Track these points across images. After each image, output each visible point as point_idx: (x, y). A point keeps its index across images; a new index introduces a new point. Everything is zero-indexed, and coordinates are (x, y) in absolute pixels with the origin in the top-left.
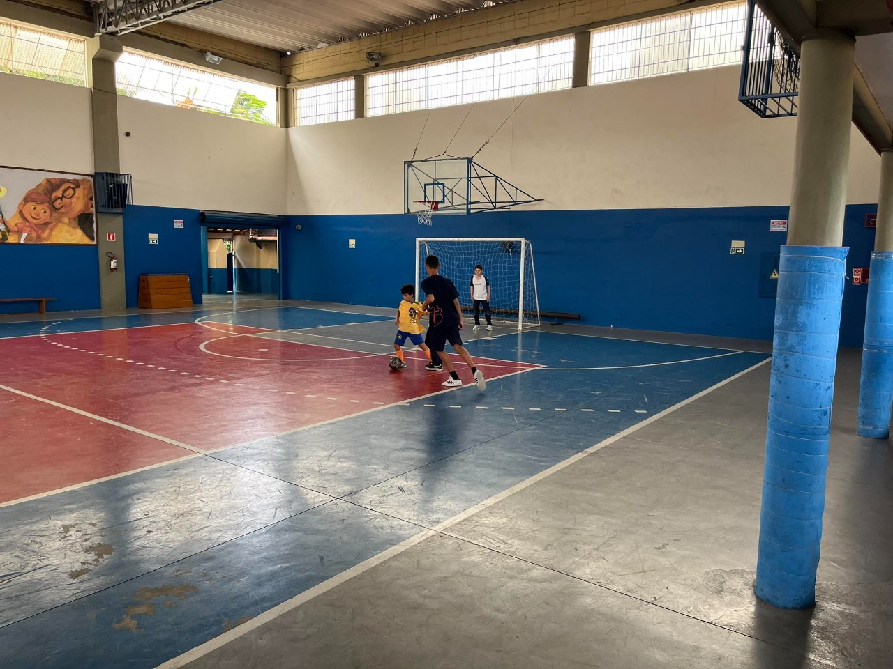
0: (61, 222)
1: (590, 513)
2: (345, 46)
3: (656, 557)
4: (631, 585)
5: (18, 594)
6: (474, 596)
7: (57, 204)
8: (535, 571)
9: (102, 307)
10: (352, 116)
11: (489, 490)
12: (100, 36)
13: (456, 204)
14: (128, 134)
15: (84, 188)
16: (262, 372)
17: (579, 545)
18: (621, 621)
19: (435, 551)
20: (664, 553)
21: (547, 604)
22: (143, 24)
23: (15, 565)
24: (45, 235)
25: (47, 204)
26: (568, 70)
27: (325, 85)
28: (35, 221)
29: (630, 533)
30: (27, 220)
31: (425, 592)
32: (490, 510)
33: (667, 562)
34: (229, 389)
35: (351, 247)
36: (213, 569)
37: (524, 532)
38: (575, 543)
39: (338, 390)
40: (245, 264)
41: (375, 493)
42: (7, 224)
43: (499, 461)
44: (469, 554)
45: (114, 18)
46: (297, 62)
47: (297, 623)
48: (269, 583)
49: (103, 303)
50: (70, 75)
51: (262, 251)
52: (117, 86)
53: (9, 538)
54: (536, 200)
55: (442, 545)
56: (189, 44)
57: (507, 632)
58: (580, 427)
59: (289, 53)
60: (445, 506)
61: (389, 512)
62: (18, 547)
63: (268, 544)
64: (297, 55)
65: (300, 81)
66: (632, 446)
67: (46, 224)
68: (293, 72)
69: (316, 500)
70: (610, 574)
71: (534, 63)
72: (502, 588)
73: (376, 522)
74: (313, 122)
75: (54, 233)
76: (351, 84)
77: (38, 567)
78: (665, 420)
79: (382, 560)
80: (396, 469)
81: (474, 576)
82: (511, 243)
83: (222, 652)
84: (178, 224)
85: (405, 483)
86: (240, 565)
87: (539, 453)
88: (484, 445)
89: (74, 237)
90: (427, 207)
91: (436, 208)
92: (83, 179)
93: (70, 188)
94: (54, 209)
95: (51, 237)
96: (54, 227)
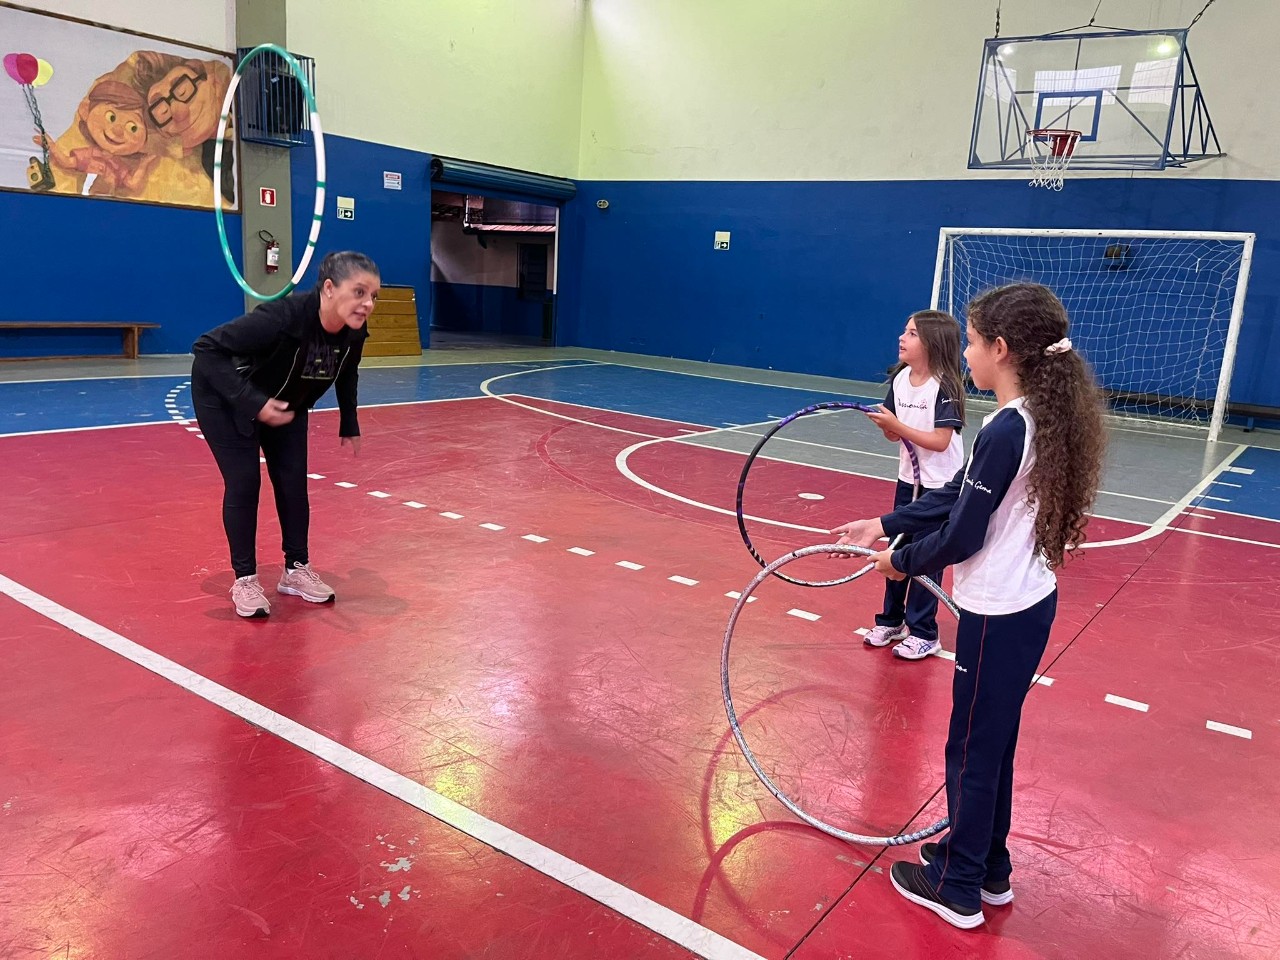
0: (165, 153)
7: (160, 112)
15: (214, 83)
24: (133, 182)
28: (113, 148)
30: (95, 143)
40: (452, 276)
42: (52, 150)
54: (1219, 155)
67: (138, 156)
92: (214, 62)
93: (187, 79)
94: (153, 123)
95: (148, 188)
96: (153, 164)
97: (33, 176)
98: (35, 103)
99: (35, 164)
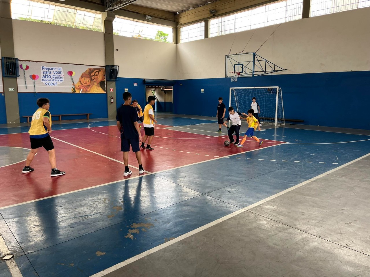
0: (94, 85)
1: (314, 207)
2: (201, 8)
3: (346, 228)
4: (335, 239)
5: (89, 223)
6: (264, 238)
7: (93, 78)
8: (290, 229)
9: (109, 117)
10: (203, 37)
11: (267, 194)
12: (107, 11)
13: (248, 73)
14: (117, 50)
15: (102, 72)
16: (169, 143)
17: (310, 220)
18: (332, 254)
19: (246, 218)
20: (350, 226)
21: (297, 244)
22: (123, 5)
23: (88, 212)
24: (88, 90)
25: (89, 78)
26: (300, 11)
27: (192, 25)
28: (85, 85)
29: (334, 216)
30: (82, 84)
31: (243, 234)
32: (268, 203)
33: (352, 230)
34: (158, 149)
35: (202, 92)
36: (159, 218)
37: (284, 213)
38: (308, 219)
39: (199, 151)
40: (160, 100)
41: (218, 193)
42: (75, 86)
43: (270, 182)
44: (261, 220)
45: (112, 4)
46: (181, 16)
47: (192, 242)
48: (180, 225)
49: (109, 115)
50: (96, 28)
51: (166, 95)
52: (114, 31)
53: (85, 202)
54: (283, 70)
55: (248, 216)
56: (139, 12)
57: (280, 254)
58: (306, 169)
59: (178, 13)
60: (248, 200)
61: (225, 201)
62: (88, 206)
63: (178, 210)
64: (181, 14)
65: (182, 24)
66: (332, 179)
67: (89, 85)
68: (180, 21)
69: (195, 194)
70: (325, 233)
71: (284, 9)
72: (276, 235)
73: (220, 204)
74: (187, 41)
75: (92, 89)
76: (203, 24)
77: (96, 213)
78: (347, 167)
79: (224, 220)
80: (226, 183)
81: (264, 229)
82: (272, 89)
83: (165, 250)
84: (135, 85)
85: (231, 190)
86: (168, 217)
87: (288, 180)
88: (264, 175)
89: (99, 90)
90: (235, 74)
91: (239, 74)
92: (102, 68)
94: (92, 80)
95: (91, 90)
96: (92, 86)
97: (72, 90)
98: (72, 78)
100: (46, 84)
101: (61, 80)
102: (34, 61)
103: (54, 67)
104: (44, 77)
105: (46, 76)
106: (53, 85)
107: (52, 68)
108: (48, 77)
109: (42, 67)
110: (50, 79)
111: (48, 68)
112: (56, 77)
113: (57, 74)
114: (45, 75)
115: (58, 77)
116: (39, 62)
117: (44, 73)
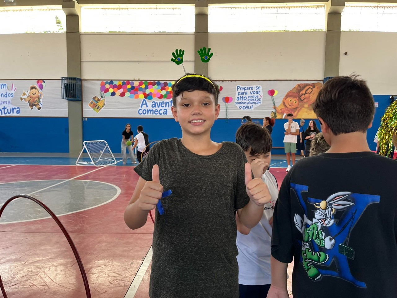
0: (303, 107)
7: (302, 98)
14: (346, 54)
15: (317, 88)
24: (295, 114)
25: (297, 98)
28: (290, 107)
30: (286, 107)
42: (277, 109)
67: (296, 108)
75: (299, 113)
92: (317, 83)
93: (310, 89)
94: (301, 100)
95: (298, 115)
96: (300, 110)
97: (272, 115)
98: (274, 99)
99: (273, 113)
100: (240, 107)
101: (258, 103)
102: (229, 81)
103: (251, 86)
104: (238, 99)
105: (241, 98)
106: (248, 109)
107: (249, 87)
108: (243, 99)
109: (238, 87)
110: (246, 101)
111: (245, 88)
112: (253, 98)
113: (254, 95)
114: (240, 96)
115: (255, 98)
116: (235, 80)
117: (238, 95)
